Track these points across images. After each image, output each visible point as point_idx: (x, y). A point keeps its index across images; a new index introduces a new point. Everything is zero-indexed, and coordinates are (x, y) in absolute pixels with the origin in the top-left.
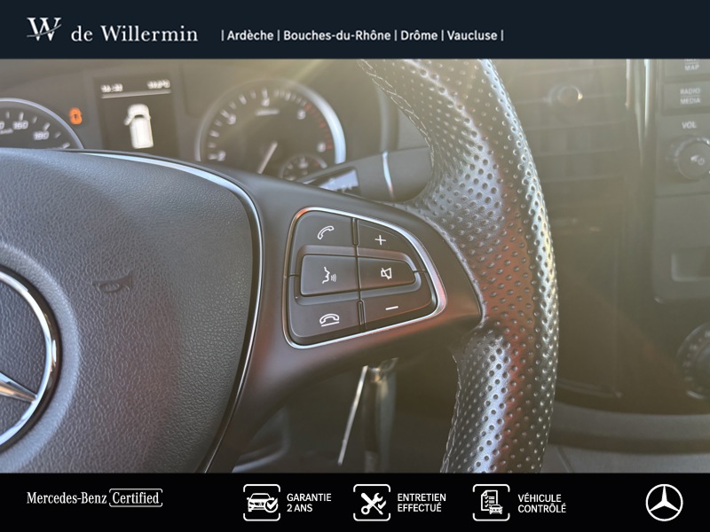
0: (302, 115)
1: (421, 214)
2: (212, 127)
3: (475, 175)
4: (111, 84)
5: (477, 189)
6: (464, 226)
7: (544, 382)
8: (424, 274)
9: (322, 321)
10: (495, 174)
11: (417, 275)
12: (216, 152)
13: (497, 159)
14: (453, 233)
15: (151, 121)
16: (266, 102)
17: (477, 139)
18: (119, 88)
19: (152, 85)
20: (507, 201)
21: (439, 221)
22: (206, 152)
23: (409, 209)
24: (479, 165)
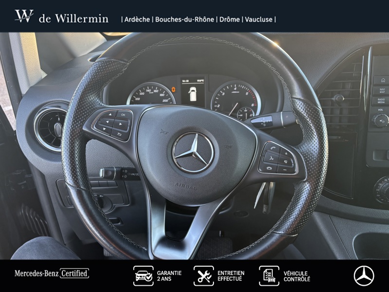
0: (247, 94)
1: (297, 150)
2: (217, 96)
3: (313, 145)
4: (185, 80)
5: (313, 149)
6: (307, 156)
7: (315, 201)
8: (295, 164)
9: (268, 168)
10: (318, 146)
11: (293, 164)
12: (217, 105)
13: (319, 143)
14: (304, 157)
15: (197, 93)
16: (235, 89)
17: (315, 134)
18: (187, 81)
19: (198, 81)
20: (319, 153)
21: (301, 153)
22: (213, 104)
23: (295, 148)
24: (315, 143)
